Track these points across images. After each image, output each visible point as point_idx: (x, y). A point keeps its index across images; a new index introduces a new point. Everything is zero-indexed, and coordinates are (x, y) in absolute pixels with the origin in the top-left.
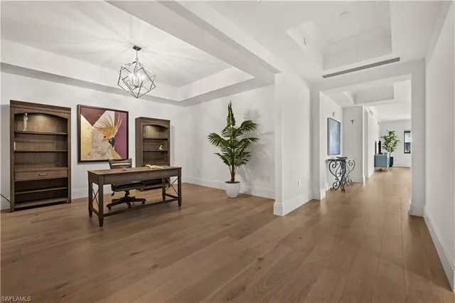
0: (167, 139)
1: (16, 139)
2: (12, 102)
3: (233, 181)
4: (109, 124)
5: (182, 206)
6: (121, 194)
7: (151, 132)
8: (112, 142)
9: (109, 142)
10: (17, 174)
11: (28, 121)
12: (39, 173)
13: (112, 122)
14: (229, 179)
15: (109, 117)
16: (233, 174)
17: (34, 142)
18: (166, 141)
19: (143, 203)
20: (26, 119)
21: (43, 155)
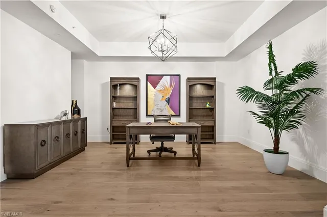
0: (213, 97)
1: (116, 101)
2: (111, 78)
3: (276, 150)
4: (165, 86)
5: (201, 167)
6: (158, 144)
7: (199, 90)
8: (168, 101)
9: (166, 101)
10: (113, 122)
11: (120, 89)
12: (122, 122)
13: (168, 85)
14: (271, 146)
15: (166, 81)
16: (277, 141)
17: (124, 102)
18: (212, 98)
19: (175, 155)
20: (118, 88)
21: (128, 110)
